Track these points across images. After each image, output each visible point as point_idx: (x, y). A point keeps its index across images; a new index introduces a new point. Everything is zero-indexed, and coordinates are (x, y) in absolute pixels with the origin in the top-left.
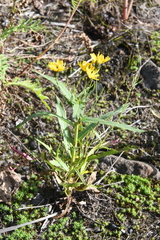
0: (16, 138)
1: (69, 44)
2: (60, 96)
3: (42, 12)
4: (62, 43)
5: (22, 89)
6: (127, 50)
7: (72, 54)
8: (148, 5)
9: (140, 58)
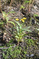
0: (9, 32)
1: (19, 15)
2: (17, 24)
3: (15, 10)
4: (18, 15)
5: (11, 23)
6: (29, 17)
7: (20, 17)
8: (33, 9)
9: (32, 18)
